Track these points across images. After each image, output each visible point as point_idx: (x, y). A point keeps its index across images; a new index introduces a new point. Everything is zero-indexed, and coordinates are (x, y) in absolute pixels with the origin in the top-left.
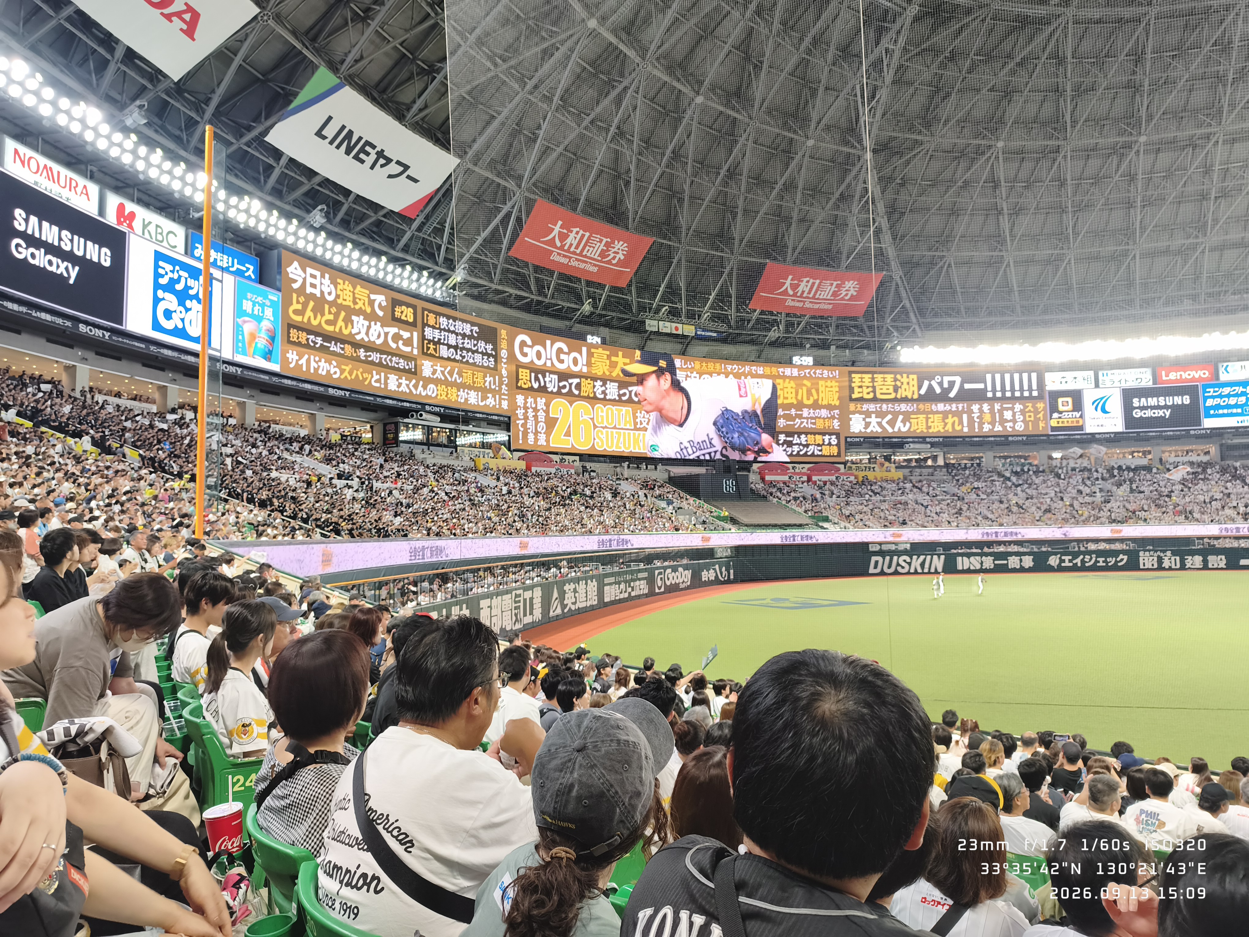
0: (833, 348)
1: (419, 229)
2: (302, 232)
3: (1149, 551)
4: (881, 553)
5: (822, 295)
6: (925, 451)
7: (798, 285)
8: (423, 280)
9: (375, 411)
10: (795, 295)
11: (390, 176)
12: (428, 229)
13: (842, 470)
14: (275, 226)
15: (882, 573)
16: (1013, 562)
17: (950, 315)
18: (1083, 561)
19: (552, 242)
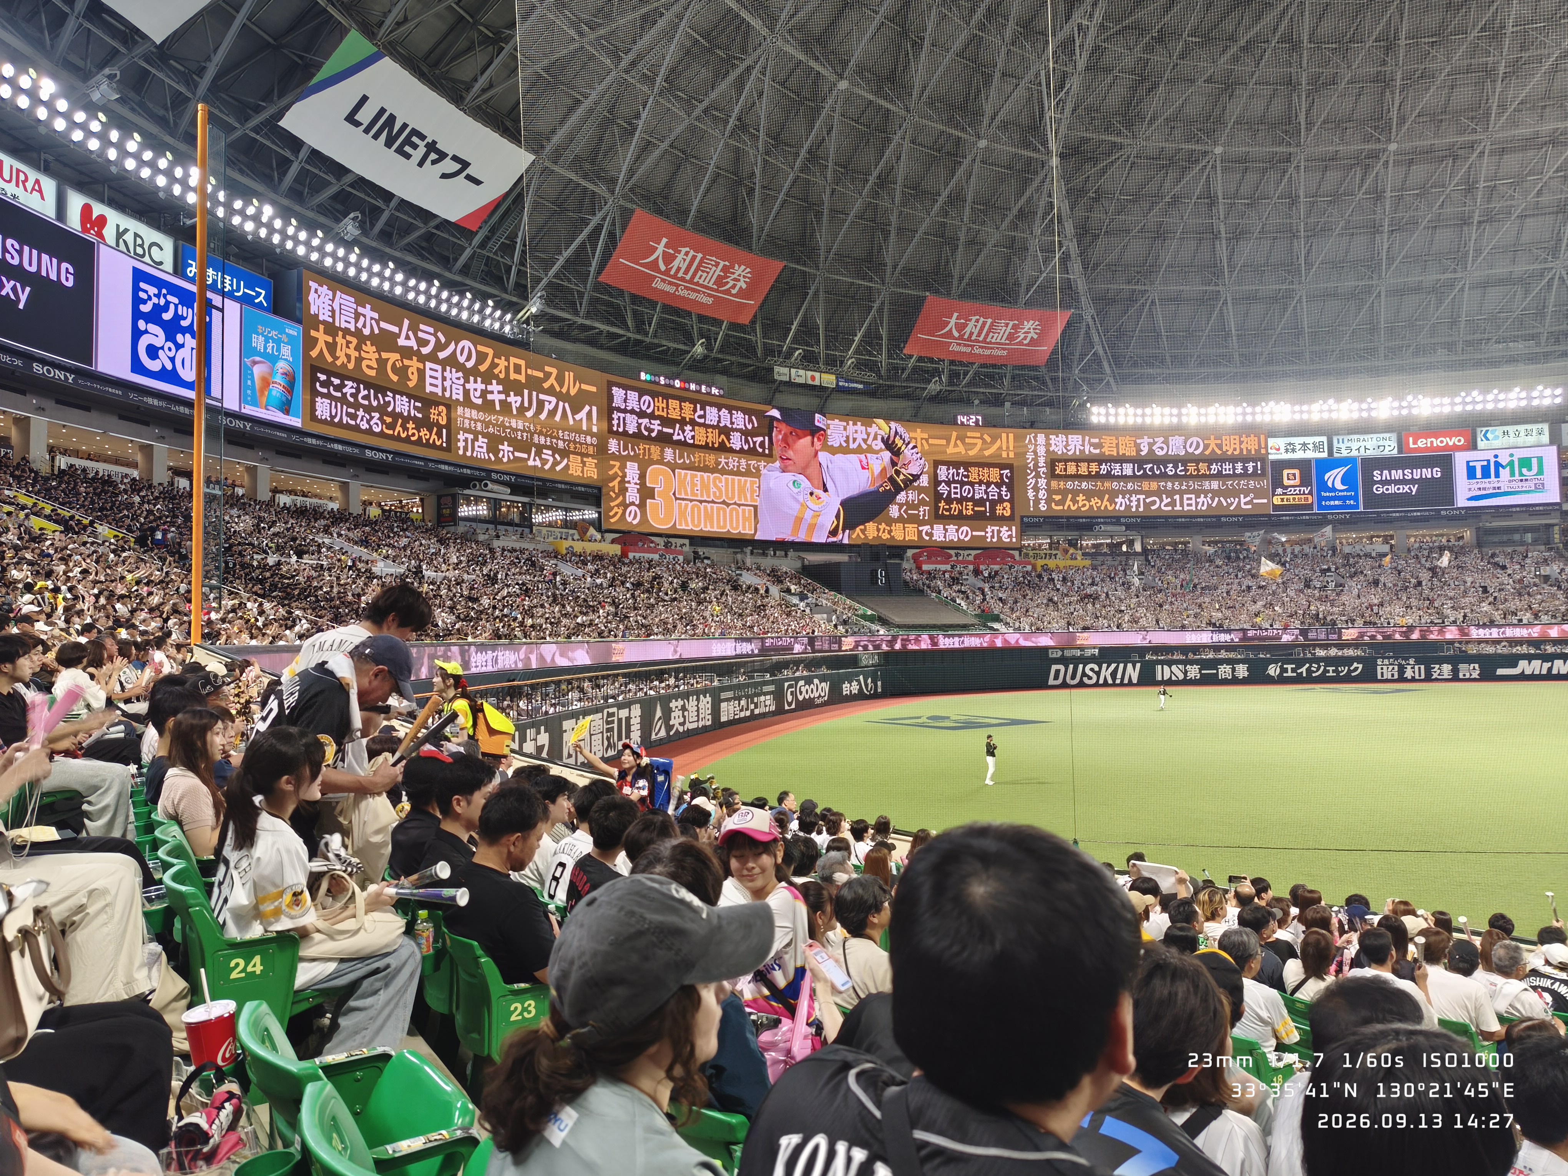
0: (1007, 405)
1: (483, 245)
2: (329, 248)
3: (1389, 658)
4: (1064, 661)
5: (995, 338)
6: (1119, 534)
7: (965, 326)
8: (488, 311)
9: (426, 479)
10: (961, 337)
11: (444, 176)
12: (494, 245)
13: (1017, 557)
14: (295, 238)
15: (1064, 685)
16: (1224, 671)
17: (1152, 365)
18: (1308, 670)
19: (654, 265)
